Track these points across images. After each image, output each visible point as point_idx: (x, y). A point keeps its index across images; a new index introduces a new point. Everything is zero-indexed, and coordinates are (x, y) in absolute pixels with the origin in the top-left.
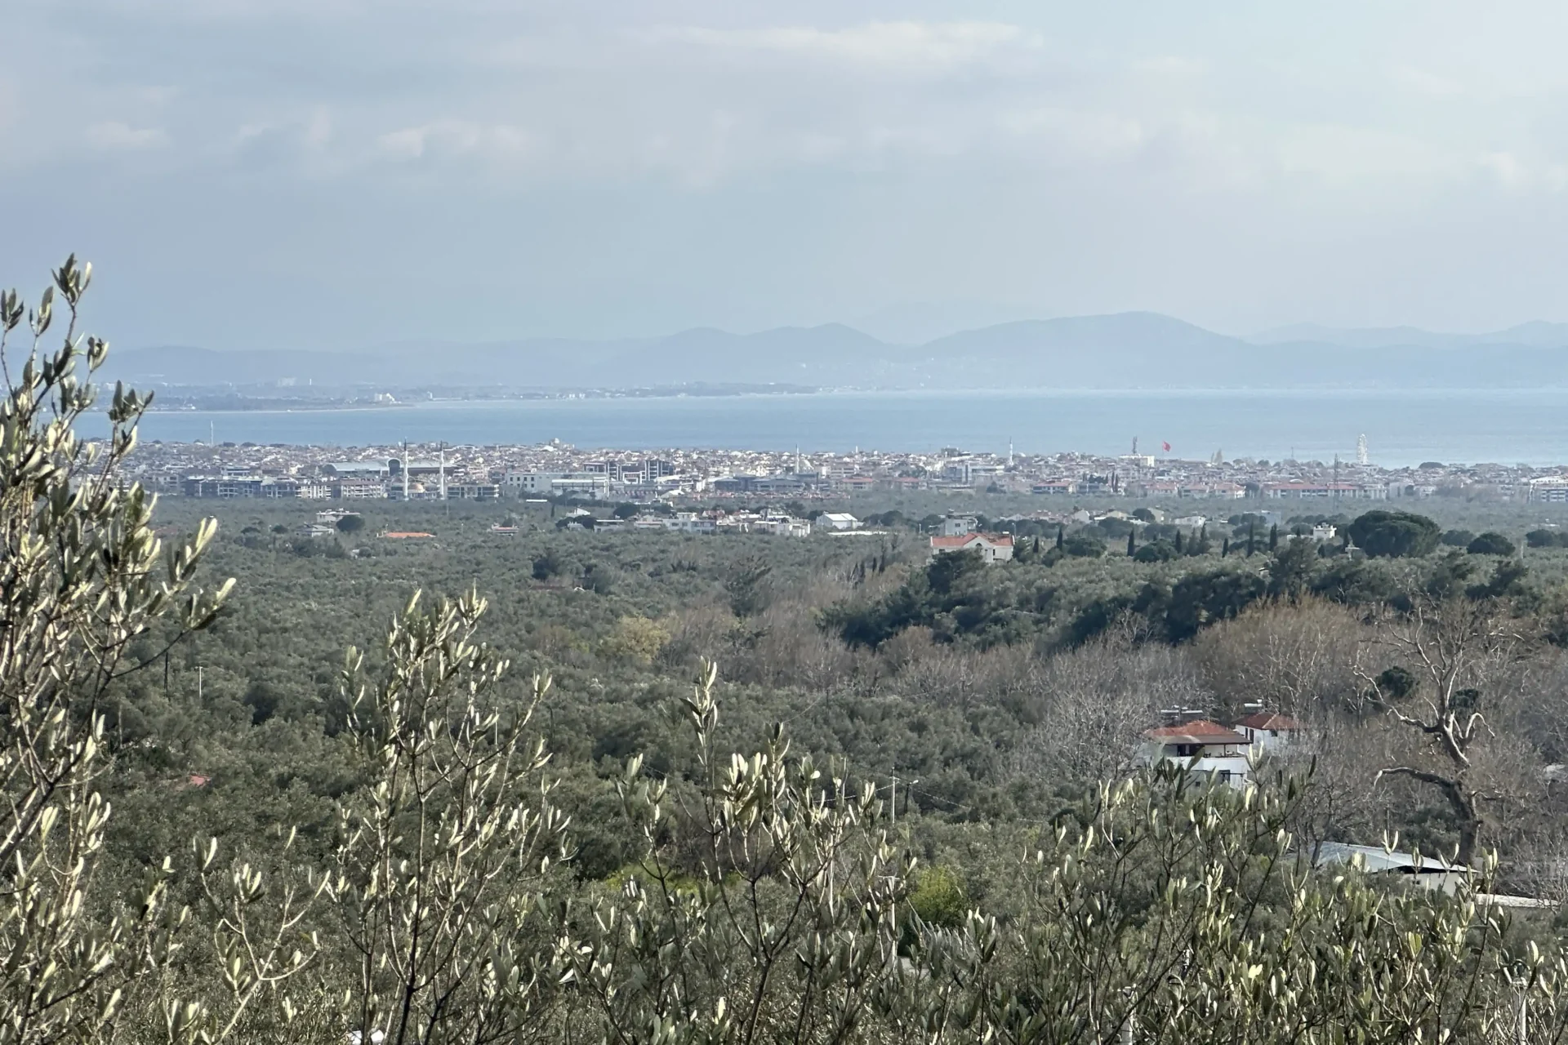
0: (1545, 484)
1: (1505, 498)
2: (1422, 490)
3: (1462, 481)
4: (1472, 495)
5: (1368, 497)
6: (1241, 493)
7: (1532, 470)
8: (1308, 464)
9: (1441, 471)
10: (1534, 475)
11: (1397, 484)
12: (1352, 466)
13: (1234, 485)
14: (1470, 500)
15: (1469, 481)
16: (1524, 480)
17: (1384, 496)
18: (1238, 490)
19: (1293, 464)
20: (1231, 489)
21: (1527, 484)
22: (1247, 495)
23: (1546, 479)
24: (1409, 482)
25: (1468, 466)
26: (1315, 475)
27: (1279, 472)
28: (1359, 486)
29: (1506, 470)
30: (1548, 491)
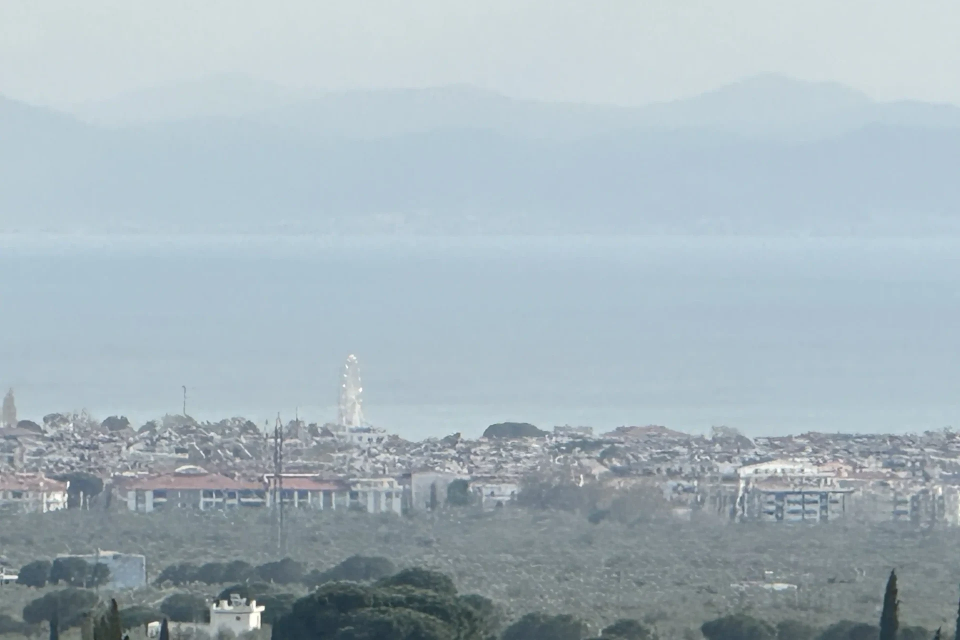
0: (773, 479)
1: (681, 511)
2: (486, 492)
3: (582, 469)
4: (602, 505)
5: (359, 508)
6: (59, 499)
7: (746, 444)
8: (221, 427)
9: (534, 444)
10: (751, 454)
11: (430, 477)
12: (326, 432)
13: (43, 480)
14: (596, 518)
15: (598, 470)
16: (726, 468)
17: (397, 506)
18: (51, 489)
19: (185, 426)
20: (36, 488)
21: (733, 478)
22: (72, 503)
23: (776, 467)
24: (456, 471)
25: (597, 434)
26: (237, 452)
27: (152, 446)
28: (339, 482)
29: (687, 443)
30: (780, 496)
